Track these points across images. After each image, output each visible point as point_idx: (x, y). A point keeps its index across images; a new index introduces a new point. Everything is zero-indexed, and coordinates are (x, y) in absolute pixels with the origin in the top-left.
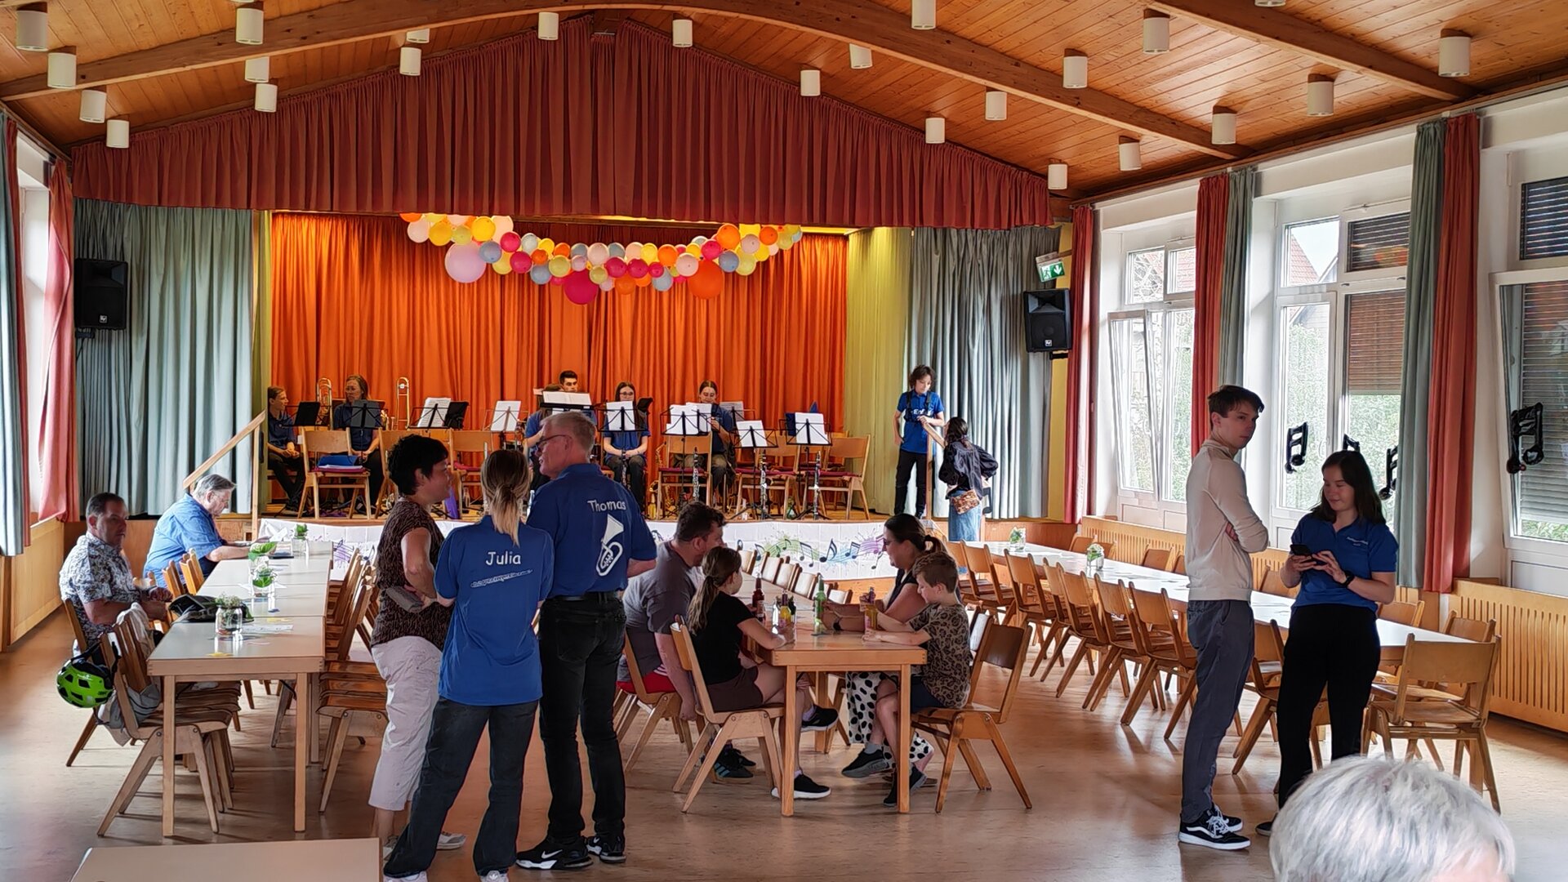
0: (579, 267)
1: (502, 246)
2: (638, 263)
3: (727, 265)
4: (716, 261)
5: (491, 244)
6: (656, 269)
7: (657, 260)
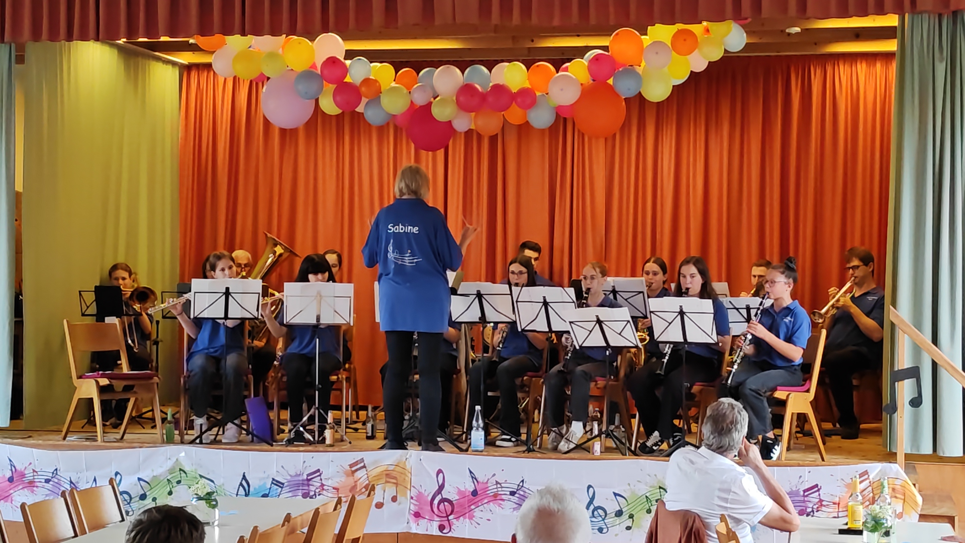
0: (420, 99)
1: (322, 76)
2: (499, 89)
3: (625, 88)
4: (610, 81)
5: (308, 75)
6: (526, 98)
7: (527, 85)
